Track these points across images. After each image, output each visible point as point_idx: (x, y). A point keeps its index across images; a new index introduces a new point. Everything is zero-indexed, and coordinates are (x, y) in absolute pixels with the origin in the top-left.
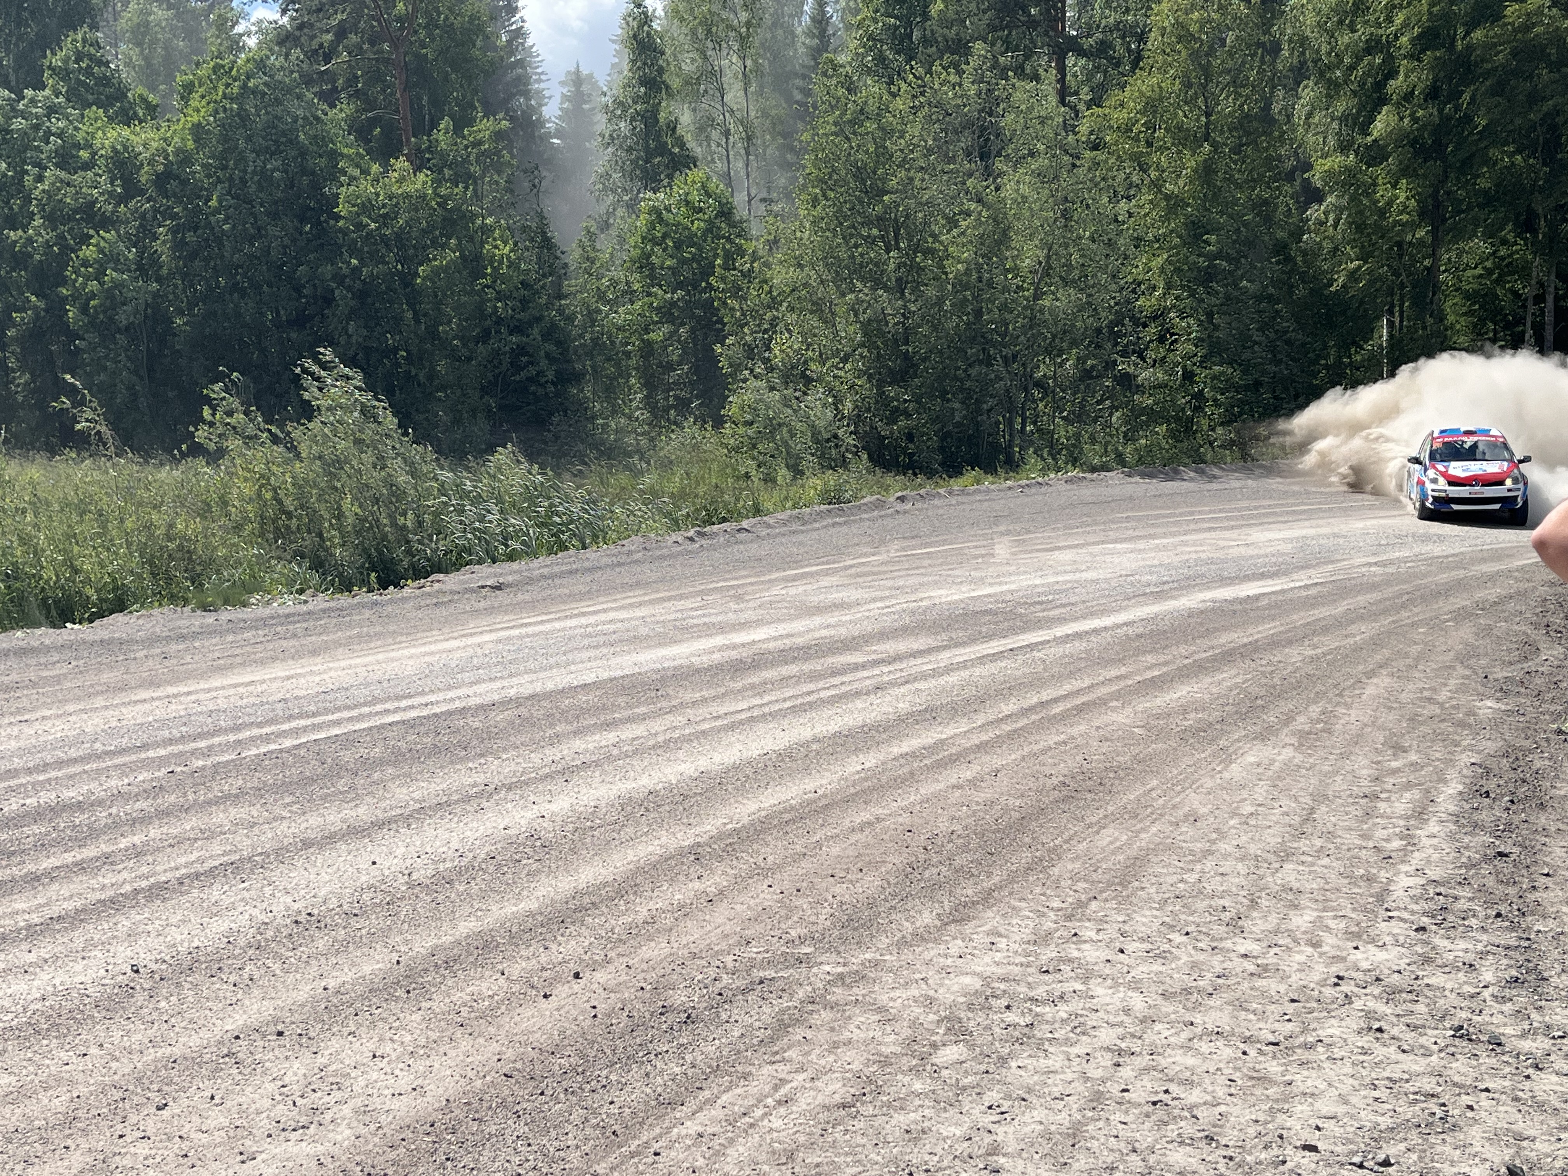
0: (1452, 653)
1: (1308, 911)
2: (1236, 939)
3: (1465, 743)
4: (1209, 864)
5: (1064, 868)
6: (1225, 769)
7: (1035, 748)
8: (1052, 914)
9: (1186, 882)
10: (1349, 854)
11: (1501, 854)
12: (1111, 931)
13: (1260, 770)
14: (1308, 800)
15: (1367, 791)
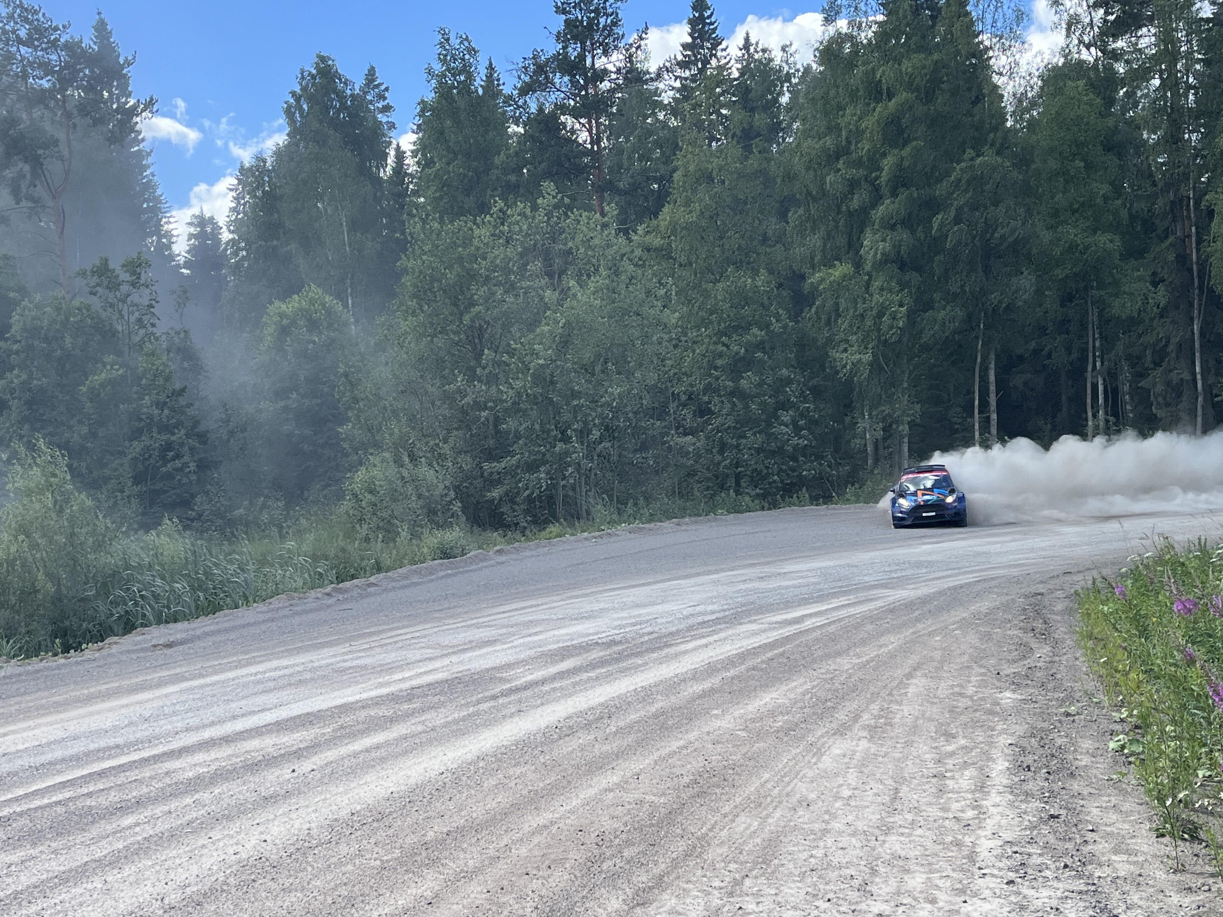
0: (966, 657)
1: (917, 874)
2: (869, 902)
3: (999, 728)
4: (830, 841)
5: (715, 853)
6: (819, 760)
7: (664, 752)
8: (716, 892)
9: (815, 857)
10: (936, 825)
11: (1052, 816)
12: (767, 903)
13: (847, 760)
14: (890, 782)
15: (935, 771)
